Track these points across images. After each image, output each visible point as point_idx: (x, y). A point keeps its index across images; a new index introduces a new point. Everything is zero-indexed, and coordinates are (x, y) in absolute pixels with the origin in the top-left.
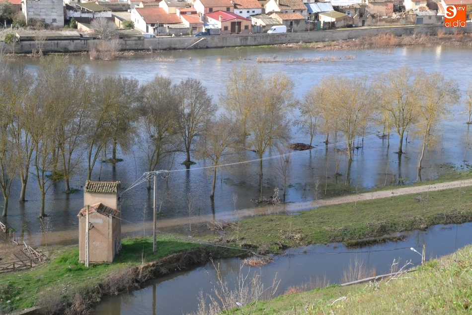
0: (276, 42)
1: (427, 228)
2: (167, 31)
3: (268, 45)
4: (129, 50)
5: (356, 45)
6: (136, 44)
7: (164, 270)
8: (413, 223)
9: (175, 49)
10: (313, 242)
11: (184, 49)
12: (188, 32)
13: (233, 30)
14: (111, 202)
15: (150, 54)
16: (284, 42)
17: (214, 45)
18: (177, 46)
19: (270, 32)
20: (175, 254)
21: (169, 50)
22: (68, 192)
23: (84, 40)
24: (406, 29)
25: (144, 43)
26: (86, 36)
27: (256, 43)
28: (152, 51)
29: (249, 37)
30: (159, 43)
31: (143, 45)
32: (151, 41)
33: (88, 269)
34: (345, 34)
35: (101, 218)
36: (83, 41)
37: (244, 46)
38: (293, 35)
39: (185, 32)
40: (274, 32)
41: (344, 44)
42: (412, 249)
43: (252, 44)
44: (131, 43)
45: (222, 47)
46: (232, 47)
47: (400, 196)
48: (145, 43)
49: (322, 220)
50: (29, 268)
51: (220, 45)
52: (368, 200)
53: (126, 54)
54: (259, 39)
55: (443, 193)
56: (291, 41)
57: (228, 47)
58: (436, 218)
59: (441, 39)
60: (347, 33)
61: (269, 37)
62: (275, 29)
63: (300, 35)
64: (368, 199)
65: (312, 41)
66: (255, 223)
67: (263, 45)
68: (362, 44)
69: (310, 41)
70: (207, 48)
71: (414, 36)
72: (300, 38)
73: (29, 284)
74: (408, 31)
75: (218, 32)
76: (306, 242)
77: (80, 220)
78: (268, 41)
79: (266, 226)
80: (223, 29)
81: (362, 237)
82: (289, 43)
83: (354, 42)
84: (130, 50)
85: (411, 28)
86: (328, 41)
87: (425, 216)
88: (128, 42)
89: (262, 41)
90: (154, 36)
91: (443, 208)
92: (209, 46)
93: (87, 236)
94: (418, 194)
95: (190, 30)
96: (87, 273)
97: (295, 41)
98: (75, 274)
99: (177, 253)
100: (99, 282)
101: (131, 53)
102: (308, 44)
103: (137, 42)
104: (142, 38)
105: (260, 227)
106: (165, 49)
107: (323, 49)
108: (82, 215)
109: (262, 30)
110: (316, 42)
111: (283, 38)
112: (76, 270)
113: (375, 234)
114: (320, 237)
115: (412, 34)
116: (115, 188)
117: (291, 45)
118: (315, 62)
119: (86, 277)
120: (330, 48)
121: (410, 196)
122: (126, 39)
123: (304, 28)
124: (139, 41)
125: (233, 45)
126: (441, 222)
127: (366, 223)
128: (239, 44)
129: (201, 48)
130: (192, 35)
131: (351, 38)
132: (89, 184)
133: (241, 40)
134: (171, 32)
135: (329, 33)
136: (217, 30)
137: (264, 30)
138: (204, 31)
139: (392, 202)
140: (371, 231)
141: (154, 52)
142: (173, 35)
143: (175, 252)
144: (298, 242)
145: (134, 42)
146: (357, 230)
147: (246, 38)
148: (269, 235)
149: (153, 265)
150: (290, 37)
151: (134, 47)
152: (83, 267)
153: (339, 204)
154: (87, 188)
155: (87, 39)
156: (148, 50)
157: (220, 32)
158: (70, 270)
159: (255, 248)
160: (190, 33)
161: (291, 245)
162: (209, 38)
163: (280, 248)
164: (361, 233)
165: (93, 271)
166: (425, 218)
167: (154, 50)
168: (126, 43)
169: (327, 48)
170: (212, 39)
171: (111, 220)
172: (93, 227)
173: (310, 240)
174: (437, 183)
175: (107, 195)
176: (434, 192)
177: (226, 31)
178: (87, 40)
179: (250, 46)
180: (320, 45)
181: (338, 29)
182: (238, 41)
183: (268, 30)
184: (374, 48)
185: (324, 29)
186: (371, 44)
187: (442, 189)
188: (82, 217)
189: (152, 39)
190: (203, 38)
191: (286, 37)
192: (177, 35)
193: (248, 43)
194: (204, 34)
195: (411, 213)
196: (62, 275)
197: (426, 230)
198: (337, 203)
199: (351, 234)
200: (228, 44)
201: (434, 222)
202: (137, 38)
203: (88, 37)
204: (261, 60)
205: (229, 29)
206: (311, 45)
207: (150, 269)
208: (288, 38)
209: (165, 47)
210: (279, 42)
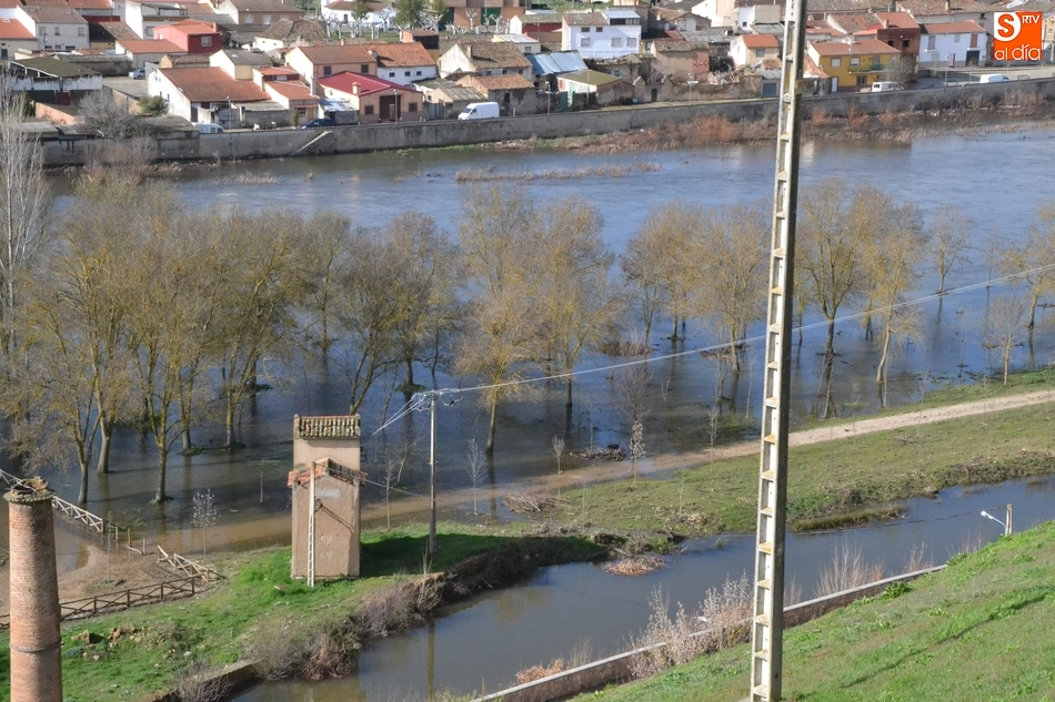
0: (483, 138)
1: (936, 492)
2: (241, 117)
3: (464, 144)
4: (170, 160)
5: (651, 142)
6: (181, 147)
7: (460, 588)
8: (908, 485)
9: (266, 156)
10: (728, 527)
11: (286, 156)
12: (286, 119)
13: (384, 114)
14: (350, 457)
15: (214, 169)
16: (497, 138)
17: (349, 146)
18: (270, 150)
19: (463, 116)
20: (476, 557)
21: (256, 159)
22: (188, 452)
23: (68, 140)
24: (746, 107)
25: (198, 143)
26: (70, 132)
27: (439, 140)
28: (219, 161)
29: (424, 128)
30: (231, 144)
31: (197, 148)
32: (215, 139)
33: (315, 591)
34: (624, 119)
35: (336, 487)
36: (65, 144)
37: (414, 147)
38: (514, 122)
39: (281, 119)
40: (474, 117)
41: (627, 140)
42: (984, 513)
43: (429, 143)
44: (170, 144)
45: (367, 151)
46: (390, 149)
47: (863, 437)
48: (202, 144)
49: (729, 486)
50: (190, 596)
51: (361, 145)
52: (803, 446)
53: (164, 168)
54: (445, 132)
55: (945, 426)
56: (512, 135)
57: (381, 150)
58: (949, 474)
59: (821, 126)
60: (628, 116)
61: (465, 127)
62: (475, 110)
63: (530, 122)
64: (802, 443)
65: (555, 134)
66: (599, 495)
67: (454, 144)
68: (663, 140)
69: (551, 134)
70: (336, 152)
71: (764, 121)
72: (530, 128)
73: (210, 622)
74: (752, 112)
75: (353, 118)
76: (715, 527)
77: (294, 492)
78: (463, 135)
79: (625, 501)
80: (363, 112)
81: (820, 514)
82: (509, 138)
83: (646, 134)
84: (172, 160)
85: (756, 106)
86: (590, 134)
87: (928, 470)
88: (164, 143)
89: (451, 136)
90: (220, 130)
91: (954, 455)
92: (339, 148)
93: (311, 525)
94: (899, 431)
95: (293, 115)
96: (315, 597)
97: (522, 135)
98: (293, 601)
99: (477, 554)
100: (348, 613)
101: (175, 168)
102: (548, 141)
103: (183, 143)
104: (194, 135)
105: (612, 503)
106: (245, 158)
107: (587, 151)
108: (299, 483)
109: (447, 112)
110: (566, 136)
111: (495, 128)
112: (293, 593)
113: (843, 507)
114: (739, 516)
115: (762, 117)
116: (357, 427)
117: (514, 144)
118: (580, 177)
119: (318, 605)
120: (599, 149)
121: (882, 434)
122: (160, 137)
123: (533, 108)
124: (188, 142)
125: (391, 145)
126: (960, 481)
127: (819, 488)
128: (402, 144)
129: (322, 154)
130: (296, 125)
131: (635, 128)
132: (301, 422)
133: (407, 135)
134: (251, 121)
135: (589, 116)
136: (351, 114)
137: (449, 112)
138: (321, 115)
139: (853, 448)
140: (834, 500)
141: (223, 164)
142: (256, 126)
143: (474, 553)
144: (698, 527)
145: (177, 143)
146: (806, 501)
147: (417, 131)
148: (638, 517)
149: (440, 579)
150: (510, 126)
151: (178, 153)
152: (303, 587)
153: (750, 455)
154: (301, 430)
155: (73, 138)
156: (211, 159)
157: (356, 118)
158: (282, 594)
159: (622, 541)
160: (292, 121)
161: (687, 533)
162: (338, 132)
163: (669, 539)
164: (816, 506)
165: (326, 593)
166: (928, 475)
167: (225, 159)
168: (159, 145)
169: (592, 149)
170: (345, 134)
171: (356, 491)
172: (322, 505)
173: (721, 523)
174: (926, 408)
175: (341, 443)
176: (926, 425)
177: (370, 116)
178: (73, 141)
179: (426, 146)
180: (577, 142)
181: (604, 109)
182: (402, 137)
183: (458, 113)
184: (691, 146)
185: (575, 108)
186: (681, 139)
187: (939, 419)
188: (300, 487)
189: (216, 136)
190: (326, 133)
191: (502, 126)
192: (263, 127)
193: (423, 141)
194: (324, 123)
195: (897, 466)
196: (269, 603)
197: (935, 498)
198: (745, 453)
199: (798, 509)
200: (380, 144)
201: (948, 482)
202: (183, 135)
203: (75, 132)
204: (465, 176)
205: (377, 111)
206: (557, 143)
207: (436, 586)
208: (506, 129)
209: (245, 151)
210: (488, 137)
